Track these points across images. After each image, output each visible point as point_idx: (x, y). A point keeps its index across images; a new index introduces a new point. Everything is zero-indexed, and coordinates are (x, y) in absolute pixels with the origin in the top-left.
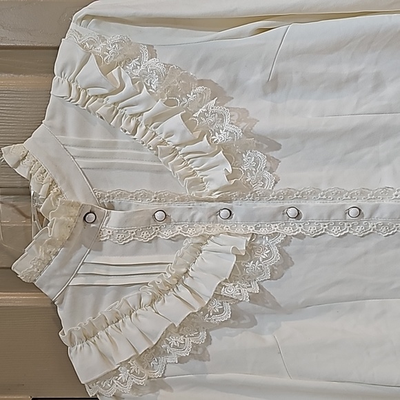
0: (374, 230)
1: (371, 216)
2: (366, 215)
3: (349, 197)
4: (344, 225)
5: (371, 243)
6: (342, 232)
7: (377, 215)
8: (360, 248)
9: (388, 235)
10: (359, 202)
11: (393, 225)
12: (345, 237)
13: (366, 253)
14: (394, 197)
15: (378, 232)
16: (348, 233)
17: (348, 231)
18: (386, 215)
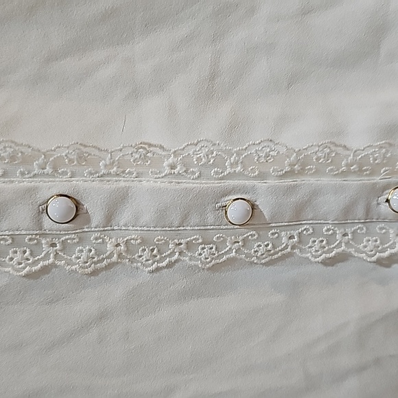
0: (120, 255)
1: (109, 219)
2: (97, 216)
3: (48, 169)
4: (39, 243)
5: (116, 290)
6: (35, 263)
7: (124, 217)
8: (86, 303)
9: (158, 269)
10: (75, 181)
11: (167, 243)
12: (45, 278)
13: (102, 316)
14: (167, 171)
15: (132, 261)
16: (53, 265)
17: (51, 260)
18: (147, 218)
